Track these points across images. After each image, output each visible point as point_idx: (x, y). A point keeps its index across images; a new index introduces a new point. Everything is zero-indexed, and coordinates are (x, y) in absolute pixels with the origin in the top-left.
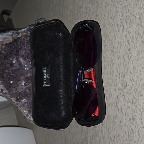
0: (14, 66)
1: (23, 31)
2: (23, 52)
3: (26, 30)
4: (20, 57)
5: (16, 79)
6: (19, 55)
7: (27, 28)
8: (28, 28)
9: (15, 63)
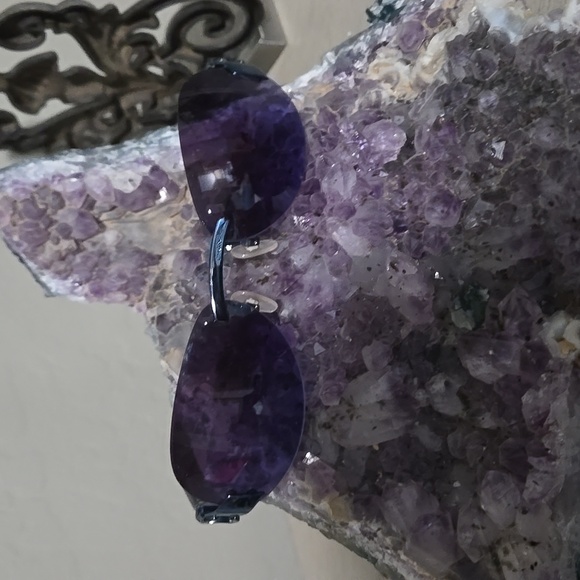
0: (306, 288)
1: (305, 84)
2: (345, 182)
3: (326, 73)
4: (330, 220)
5: (333, 369)
6: (325, 212)
7: (325, 64)
8: (333, 61)
9: (306, 269)
